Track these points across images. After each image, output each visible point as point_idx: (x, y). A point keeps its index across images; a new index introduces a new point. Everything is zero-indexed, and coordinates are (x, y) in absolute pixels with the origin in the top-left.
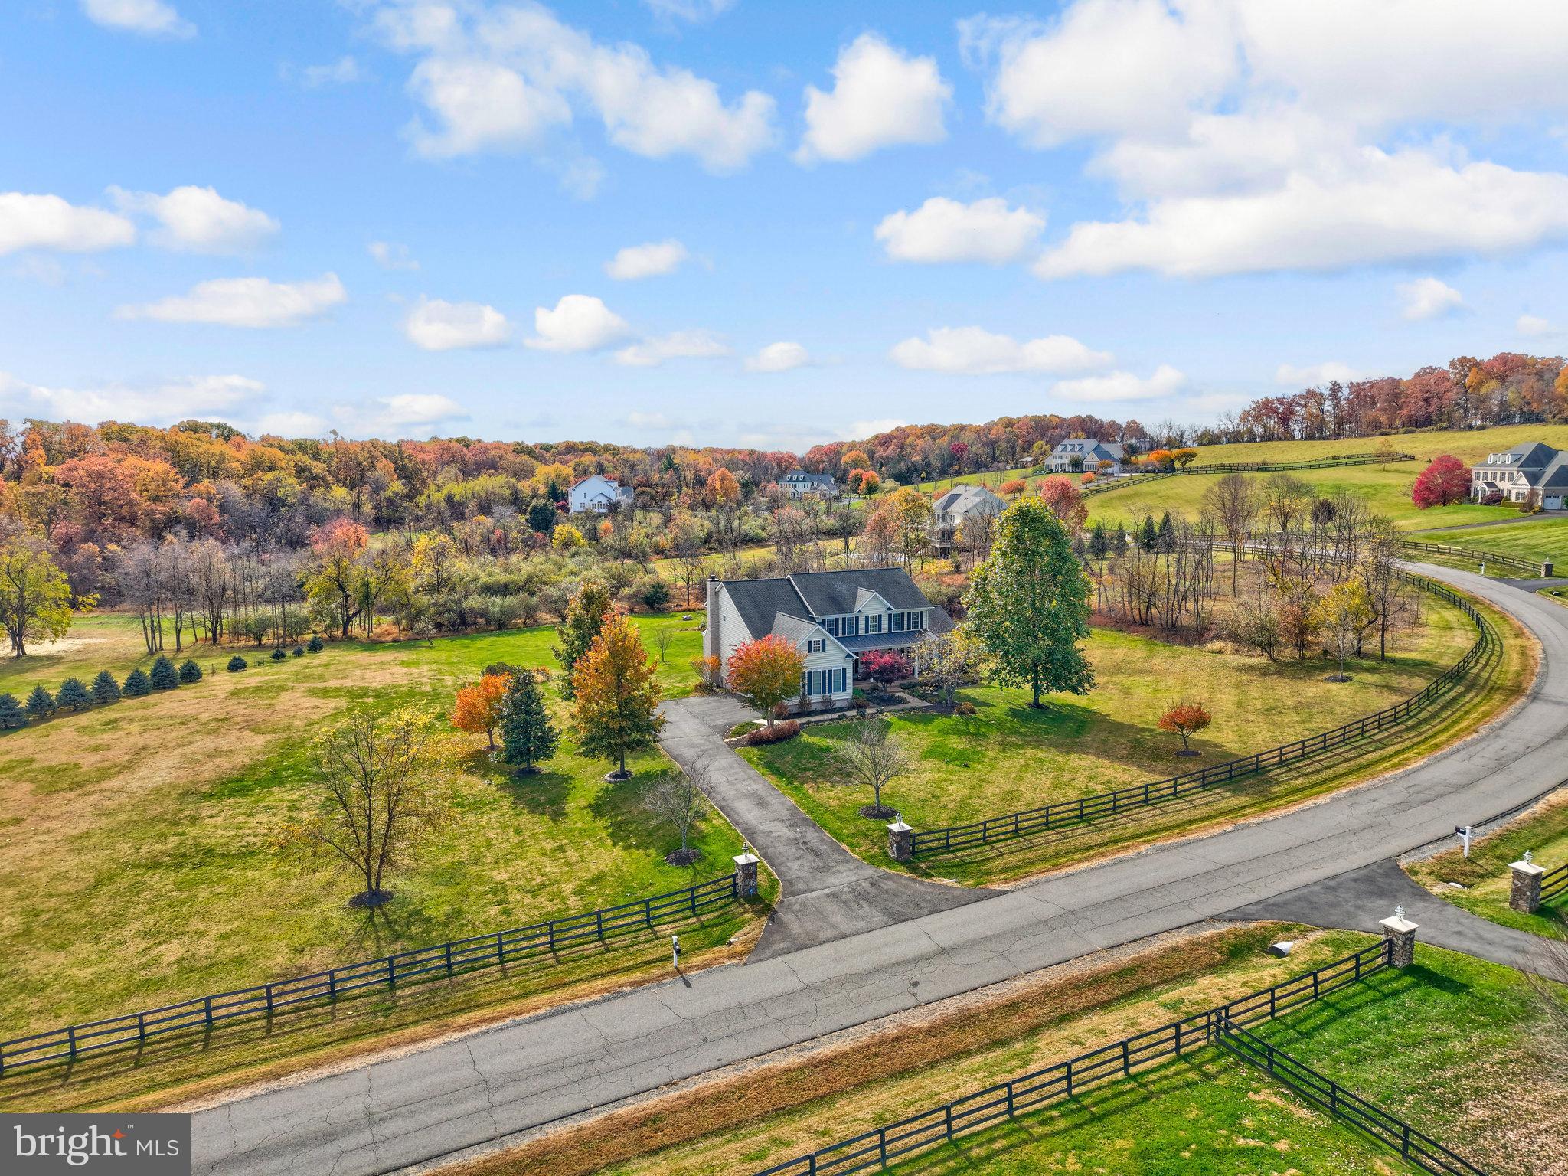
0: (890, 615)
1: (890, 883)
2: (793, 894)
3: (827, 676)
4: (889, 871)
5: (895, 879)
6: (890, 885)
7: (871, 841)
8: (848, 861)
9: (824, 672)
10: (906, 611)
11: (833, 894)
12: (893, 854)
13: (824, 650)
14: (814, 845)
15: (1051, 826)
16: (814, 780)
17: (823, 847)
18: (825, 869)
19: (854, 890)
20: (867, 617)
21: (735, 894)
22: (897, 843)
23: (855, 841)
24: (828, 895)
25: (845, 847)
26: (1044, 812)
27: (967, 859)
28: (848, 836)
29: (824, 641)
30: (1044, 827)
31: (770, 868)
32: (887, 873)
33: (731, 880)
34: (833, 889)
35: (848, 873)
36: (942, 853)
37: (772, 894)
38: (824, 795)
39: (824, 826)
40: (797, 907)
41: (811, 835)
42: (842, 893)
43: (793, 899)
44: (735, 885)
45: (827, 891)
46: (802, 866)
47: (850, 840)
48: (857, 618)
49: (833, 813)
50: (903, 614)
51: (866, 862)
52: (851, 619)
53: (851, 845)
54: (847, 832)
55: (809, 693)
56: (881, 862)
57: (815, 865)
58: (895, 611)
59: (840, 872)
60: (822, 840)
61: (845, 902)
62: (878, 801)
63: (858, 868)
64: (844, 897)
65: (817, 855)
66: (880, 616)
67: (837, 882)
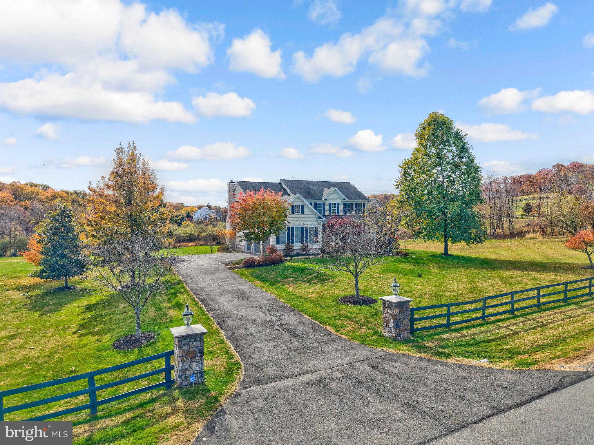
0: (344, 204)
1: (398, 365)
2: (257, 382)
3: (304, 231)
4: (390, 351)
5: (403, 360)
6: (398, 368)
7: (357, 322)
8: (333, 341)
9: (303, 228)
10: (354, 202)
11: (318, 381)
12: (388, 332)
13: (302, 213)
14: (292, 327)
15: (542, 307)
16: (294, 283)
17: (302, 328)
18: (306, 350)
19: (349, 376)
20: (330, 204)
21: (169, 383)
22: (395, 317)
23: (339, 323)
24: (310, 383)
25: (328, 327)
26: (534, 293)
27: (478, 338)
28: (330, 318)
29: (302, 207)
30: (536, 309)
31: (233, 350)
32: (388, 354)
33: (163, 361)
34: (318, 375)
35: (337, 354)
36: (444, 332)
37: (225, 383)
38: (304, 291)
39: (304, 311)
40: (259, 403)
41: (289, 318)
42: (332, 379)
43: (255, 389)
44: (169, 369)
45: (307, 377)
46: (275, 347)
47: (333, 321)
48: (324, 204)
49: (313, 302)
50: (352, 204)
51: (356, 342)
52: (320, 204)
53: (335, 326)
54: (328, 315)
55: (293, 242)
56: (376, 342)
57: (292, 346)
58: (348, 201)
59: (326, 353)
60: (302, 322)
61: (338, 394)
62: (357, 290)
63: (347, 348)
64: (335, 386)
65: (296, 336)
66: (338, 204)
67: (323, 365)
